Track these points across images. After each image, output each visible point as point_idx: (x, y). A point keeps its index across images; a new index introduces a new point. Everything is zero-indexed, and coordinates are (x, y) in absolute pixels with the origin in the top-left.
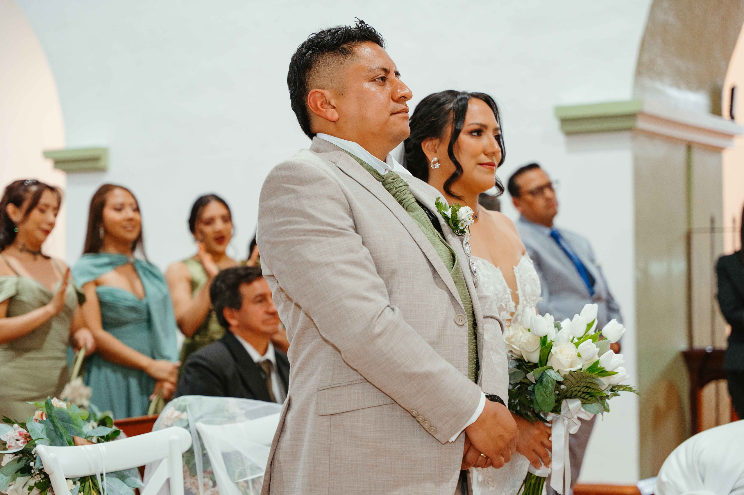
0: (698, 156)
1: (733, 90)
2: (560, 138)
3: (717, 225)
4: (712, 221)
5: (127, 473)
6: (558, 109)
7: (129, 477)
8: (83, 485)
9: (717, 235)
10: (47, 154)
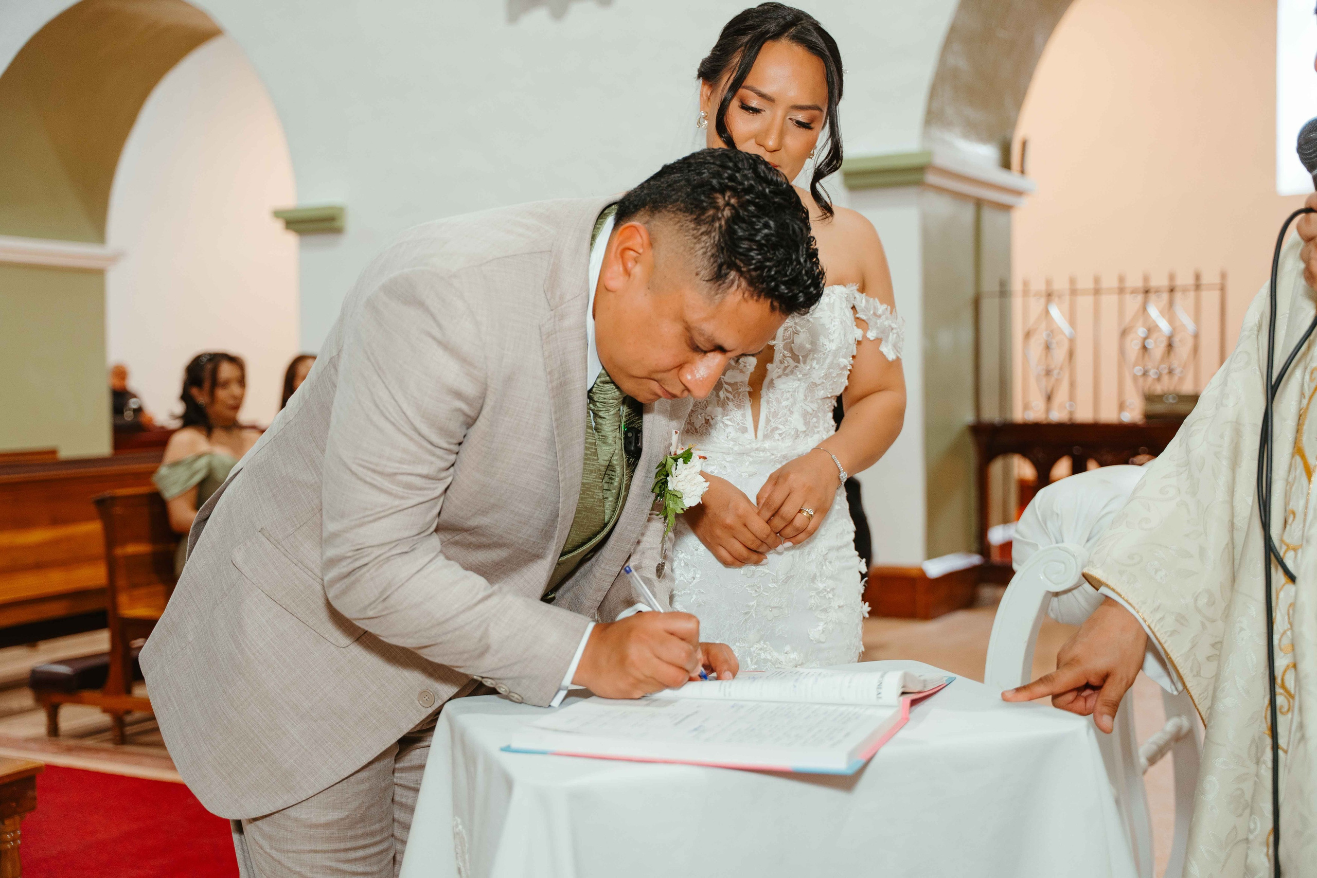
0: (989, 216)
1: (1024, 144)
4: (1001, 284)
9: (1006, 300)
10: (277, 214)
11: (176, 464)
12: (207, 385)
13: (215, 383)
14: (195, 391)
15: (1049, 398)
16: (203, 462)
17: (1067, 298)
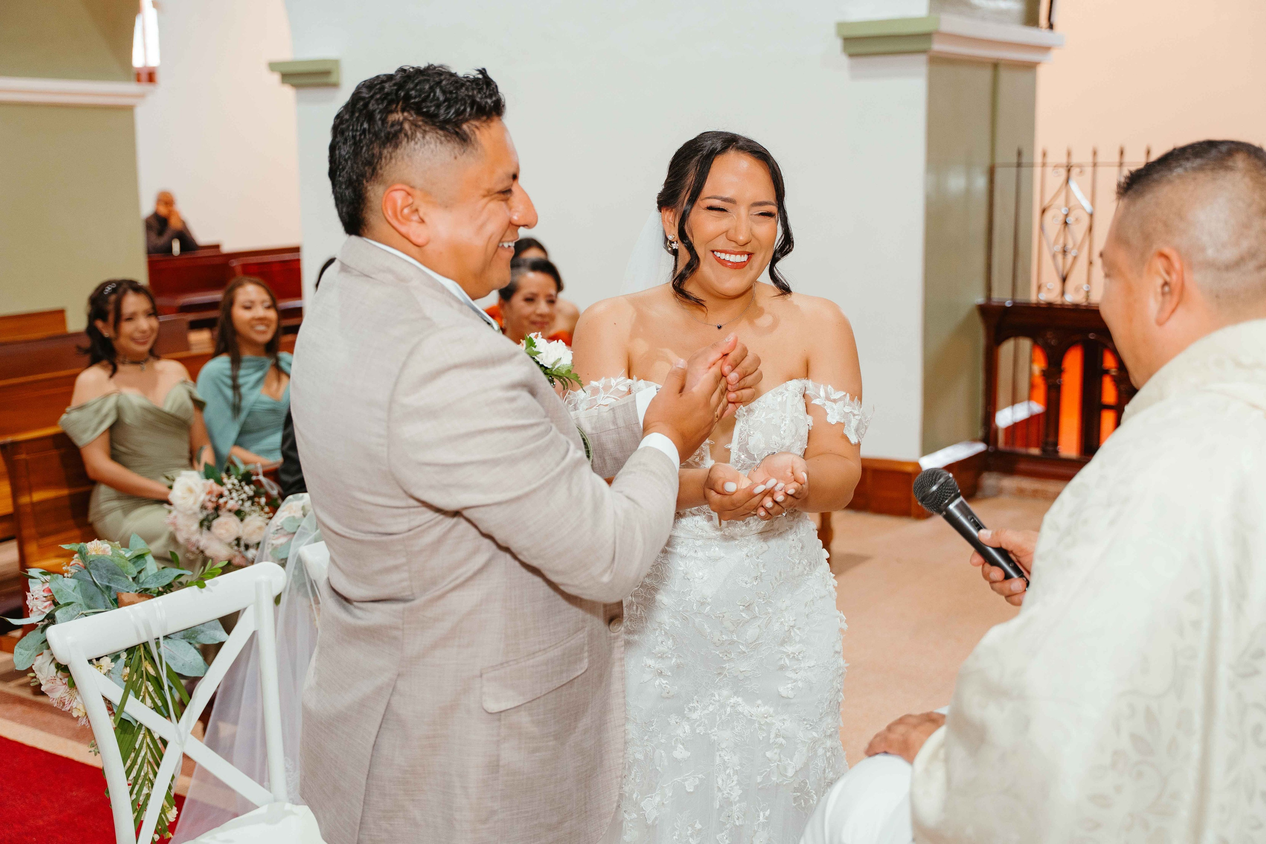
2: (844, 60)
3: (1025, 160)
4: (1019, 154)
5: (202, 628)
6: (840, 26)
7: (203, 632)
8: (131, 656)
9: (1024, 171)
10: (273, 66)
11: (81, 408)
12: (111, 318)
13: (119, 318)
14: (99, 324)
15: (1064, 280)
16: (111, 403)
17: (1089, 170)
